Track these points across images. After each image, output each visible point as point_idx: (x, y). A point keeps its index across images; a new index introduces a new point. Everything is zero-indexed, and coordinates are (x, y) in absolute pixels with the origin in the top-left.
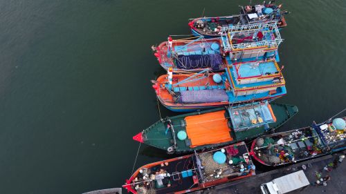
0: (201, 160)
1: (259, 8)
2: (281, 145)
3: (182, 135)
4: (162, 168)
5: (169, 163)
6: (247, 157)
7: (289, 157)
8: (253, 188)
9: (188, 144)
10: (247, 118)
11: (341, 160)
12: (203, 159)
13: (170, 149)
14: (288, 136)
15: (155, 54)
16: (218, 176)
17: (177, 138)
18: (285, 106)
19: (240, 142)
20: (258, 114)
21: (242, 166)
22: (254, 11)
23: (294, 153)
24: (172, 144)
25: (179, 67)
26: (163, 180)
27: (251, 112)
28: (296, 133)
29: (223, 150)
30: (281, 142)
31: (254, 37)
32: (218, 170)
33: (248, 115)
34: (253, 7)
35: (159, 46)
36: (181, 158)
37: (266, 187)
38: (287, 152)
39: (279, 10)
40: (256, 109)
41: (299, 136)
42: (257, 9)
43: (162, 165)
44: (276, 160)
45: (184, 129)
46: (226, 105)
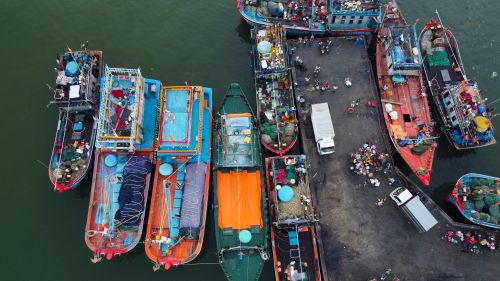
0: (287, 218)
1: (62, 79)
2: (274, 117)
3: (245, 237)
4: (283, 270)
5: (278, 260)
6: (290, 161)
7: (290, 112)
8: (319, 163)
9: (258, 231)
10: (240, 147)
11: (301, 61)
12: (284, 214)
13: (264, 256)
14: (262, 105)
15: (109, 257)
16: (308, 201)
17: (248, 244)
18: (227, 96)
19: (264, 162)
20: (237, 132)
21: (299, 169)
22: (67, 88)
23: (284, 105)
24: (257, 252)
25: (137, 223)
26: (299, 272)
27: (233, 140)
28: (260, 95)
29: (278, 187)
30: (269, 115)
31: (120, 104)
32: (302, 199)
33: (237, 144)
34: (59, 86)
35: (93, 249)
36: (273, 242)
37: (324, 149)
38: (284, 113)
39: (76, 54)
40: (230, 132)
41: (264, 92)
42: (64, 83)
43: (280, 270)
44: (291, 128)
45: (236, 232)
46: (211, 167)
